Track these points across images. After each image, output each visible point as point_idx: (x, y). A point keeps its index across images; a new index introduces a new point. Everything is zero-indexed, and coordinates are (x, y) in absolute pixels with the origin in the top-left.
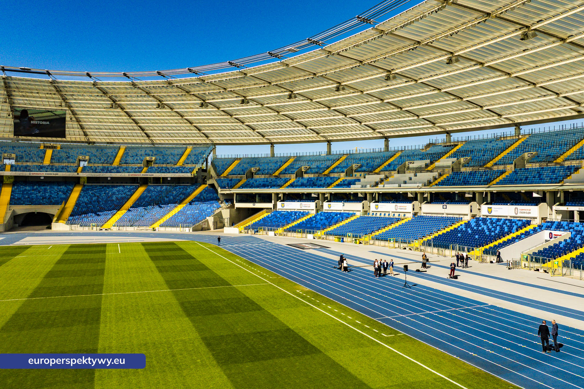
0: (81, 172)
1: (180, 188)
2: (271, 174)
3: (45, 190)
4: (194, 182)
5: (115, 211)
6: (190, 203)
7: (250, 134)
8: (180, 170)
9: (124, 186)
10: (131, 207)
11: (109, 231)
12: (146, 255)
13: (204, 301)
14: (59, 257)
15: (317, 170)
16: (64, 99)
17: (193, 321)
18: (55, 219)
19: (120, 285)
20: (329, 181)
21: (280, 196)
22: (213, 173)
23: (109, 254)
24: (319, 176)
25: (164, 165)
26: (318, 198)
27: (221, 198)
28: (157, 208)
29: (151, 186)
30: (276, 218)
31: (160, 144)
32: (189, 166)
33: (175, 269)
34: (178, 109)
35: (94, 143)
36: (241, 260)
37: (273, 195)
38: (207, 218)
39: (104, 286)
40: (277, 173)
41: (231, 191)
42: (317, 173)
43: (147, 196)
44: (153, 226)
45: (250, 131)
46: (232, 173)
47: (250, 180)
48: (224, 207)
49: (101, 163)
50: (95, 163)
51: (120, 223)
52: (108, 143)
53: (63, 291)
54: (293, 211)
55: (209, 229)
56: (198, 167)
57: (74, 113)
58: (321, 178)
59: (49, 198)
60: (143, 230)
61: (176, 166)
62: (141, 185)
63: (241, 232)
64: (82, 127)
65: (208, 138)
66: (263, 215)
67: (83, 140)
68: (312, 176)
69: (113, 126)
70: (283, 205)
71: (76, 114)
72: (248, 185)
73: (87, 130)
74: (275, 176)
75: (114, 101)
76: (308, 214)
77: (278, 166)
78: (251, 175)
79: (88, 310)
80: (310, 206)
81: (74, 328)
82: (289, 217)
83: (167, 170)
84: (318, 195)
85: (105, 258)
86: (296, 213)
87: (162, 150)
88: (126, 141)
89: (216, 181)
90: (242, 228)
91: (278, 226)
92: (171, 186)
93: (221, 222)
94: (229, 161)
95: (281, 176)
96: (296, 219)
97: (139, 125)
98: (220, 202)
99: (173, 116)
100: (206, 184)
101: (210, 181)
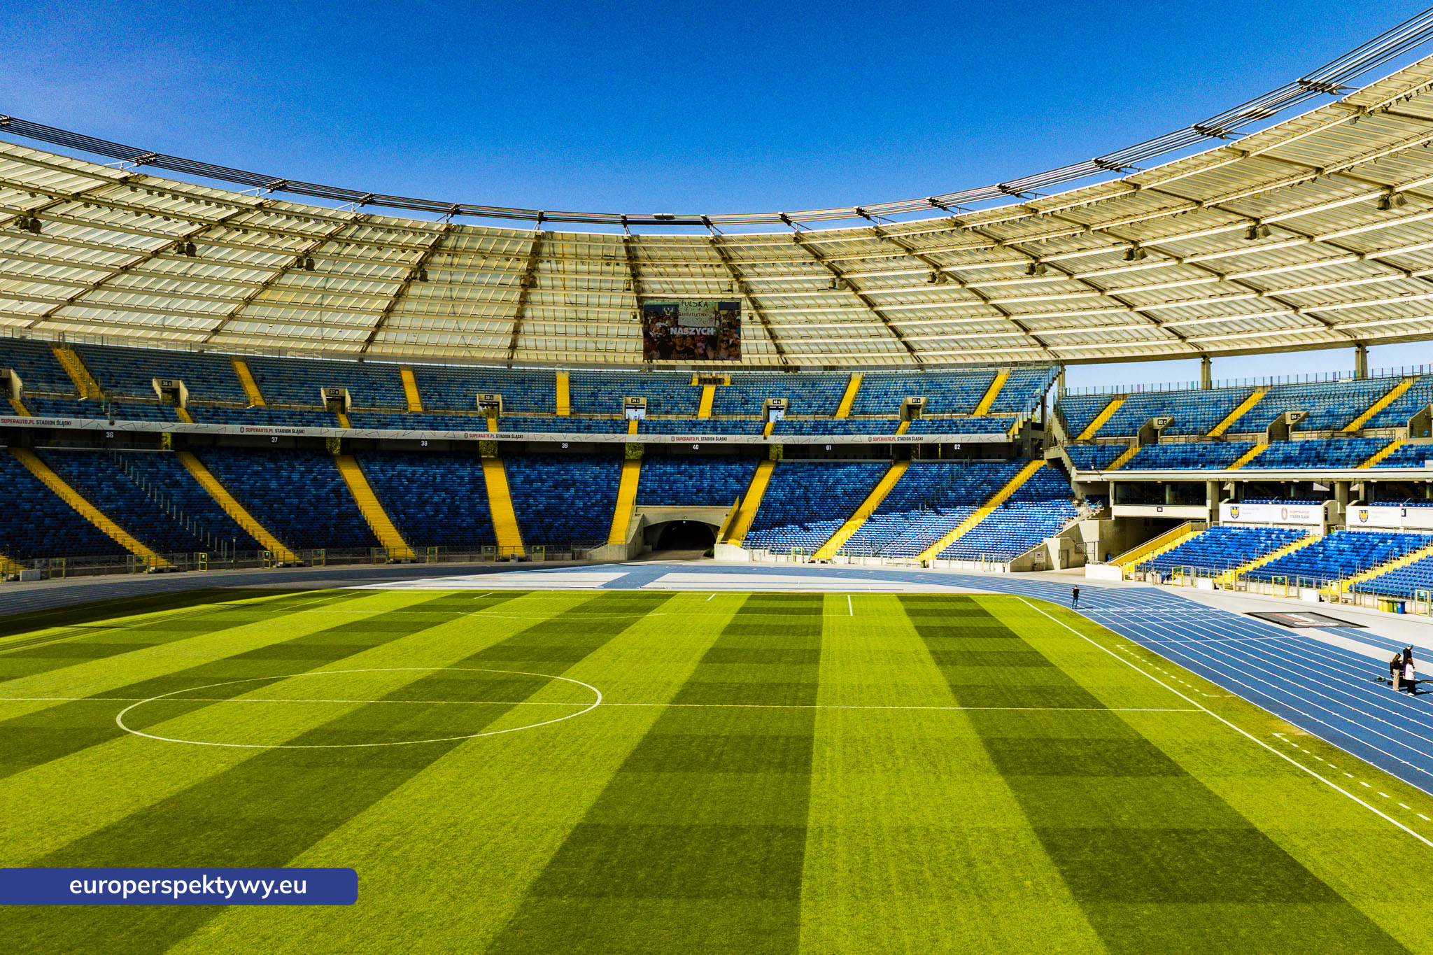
0: (772, 434)
1: (982, 470)
2: (1202, 434)
3: (702, 472)
4: (1015, 454)
5: (841, 521)
6: (1006, 505)
7: (1147, 334)
9: (859, 464)
10: (875, 512)
11: (829, 565)
12: (907, 622)
13: (1041, 740)
14: (728, 619)
15: (1326, 421)
16: (738, 276)
17: (1014, 786)
18: (720, 536)
19: (853, 688)
20: (1361, 448)
21: (1226, 488)
22: (1058, 432)
23: (830, 618)
24: (1333, 436)
25: (946, 416)
26: (1330, 495)
27: (1079, 493)
28: (931, 515)
30: (1219, 543)
31: (936, 366)
32: (1003, 416)
33: (972, 658)
34: (977, 282)
35: (797, 368)
36: (1128, 646)
37: (1209, 486)
38: (1046, 540)
39: (820, 689)
40: (1218, 431)
41: (1103, 477)
42: (1327, 428)
43: (908, 488)
44: (922, 557)
45: (1148, 326)
46: (1104, 432)
47: (1148, 447)
48: (1086, 514)
49: (812, 413)
50: (799, 413)
51: (852, 548)
52: (826, 368)
53: (738, 694)
54: (1263, 526)
55: (1049, 568)
56: (1022, 417)
57: (756, 305)
58: (1339, 441)
59: (709, 492)
60: (901, 564)
61: (972, 417)
62: (896, 463)
63: (1127, 578)
64: (773, 336)
65: (1045, 349)
66: (1183, 536)
67: (775, 363)
68: (1312, 436)
69: (835, 329)
70: (1235, 512)
71: (761, 307)
72: (1144, 460)
73: (782, 341)
74: (1214, 438)
75: (838, 274)
76: (1303, 535)
77: (1220, 412)
78: (1151, 436)
79: (788, 739)
80: (1309, 516)
81: (760, 776)
82: (1250, 542)
83: (953, 427)
84: (1332, 486)
85: (821, 626)
86: (1269, 532)
87: (941, 380)
88: (863, 363)
89: (1066, 450)
90: (1130, 567)
91: (1223, 565)
92: (961, 463)
93: (1079, 551)
94: (1100, 403)
95: (1230, 437)
96: (1271, 548)
97: (890, 325)
98: (1077, 502)
99: (966, 300)
100: (1044, 457)
101: (1052, 453)
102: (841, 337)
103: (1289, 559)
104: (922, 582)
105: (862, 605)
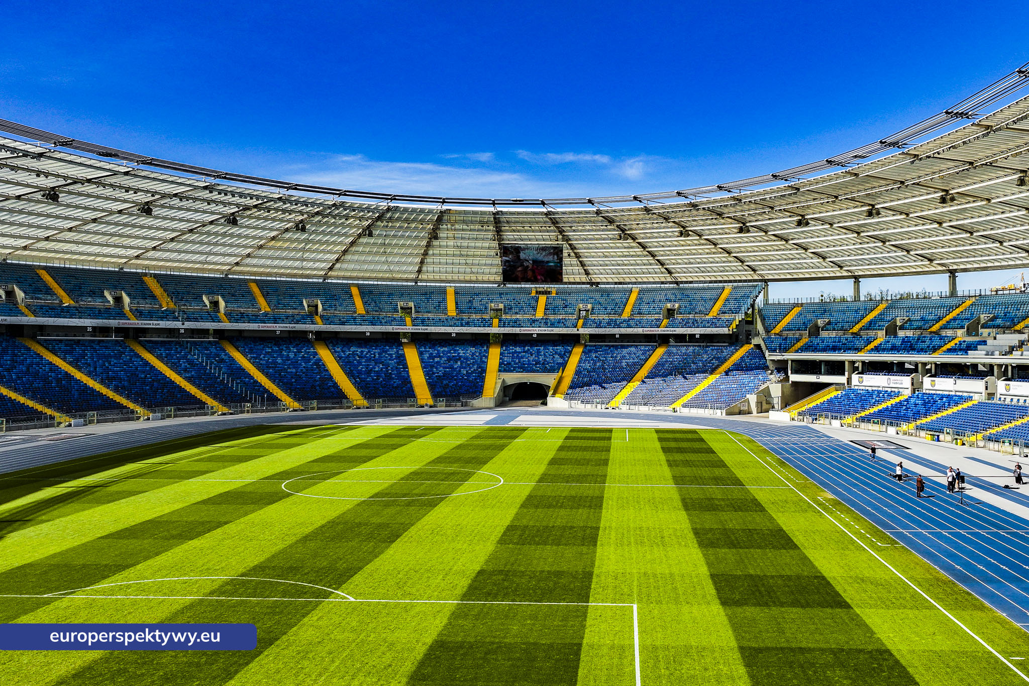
0: (582, 327)
1: (712, 350)
2: (846, 330)
3: (538, 352)
4: (734, 340)
5: (625, 383)
6: (727, 373)
7: (818, 265)
9: (637, 346)
10: (646, 378)
11: (617, 411)
12: (658, 445)
14: (560, 442)
15: (920, 324)
16: (561, 232)
18: (551, 393)
20: (937, 342)
21: (856, 365)
22: (760, 326)
23: (615, 443)
24: (922, 334)
25: (691, 316)
26: (916, 370)
27: (771, 366)
28: (680, 379)
29: (673, 346)
30: (849, 399)
31: (686, 282)
32: (727, 316)
34: (709, 235)
35: (598, 283)
36: (773, 458)
37: (847, 363)
38: (748, 396)
39: (608, 476)
40: (856, 329)
41: (784, 357)
42: (920, 328)
43: (667, 361)
44: (673, 406)
45: (818, 260)
46: (788, 328)
47: (813, 338)
48: (774, 379)
49: (607, 314)
50: (598, 314)
51: (630, 401)
52: (616, 283)
54: (876, 389)
55: (750, 413)
56: (739, 317)
57: (572, 247)
58: (925, 337)
59: (543, 364)
60: (661, 410)
61: (707, 317)
62: (660, 345)
63: (793, 419)
64: (583, 264)
65: (755, 273)
66: (831, 394)
67: (584, 280)
68: (909, 333)
69: (622, 261)
70: (861, 380)
71: (575, 248)
72: (810, 346)
73: (588, 268)
74: (852, 333)
75: (623, 231)
76: (898, 394)
77: (859, 316)
78: (815, 331)
80: (904, 382)
82: (867, 398)
83: (695, 324)
84: (917, 365)
85: (610, 447)
86: (879, 392)
87: (689, 292)
88: (640, 280)
89: (763, 340)
90: (794, 414)
91: (848, 413)
92: (700, 346)
93: (768, 403)
94: (785, 309)
95: (862, 333)
96: (878, 402)
97: (656, 258)
98: (770, 372)
99: (703, 245)
100: (751, 343)
101: (756, 341)
102: (626, 265)
103: (887, 409)
104: (671, 421)
105: (634, 435)
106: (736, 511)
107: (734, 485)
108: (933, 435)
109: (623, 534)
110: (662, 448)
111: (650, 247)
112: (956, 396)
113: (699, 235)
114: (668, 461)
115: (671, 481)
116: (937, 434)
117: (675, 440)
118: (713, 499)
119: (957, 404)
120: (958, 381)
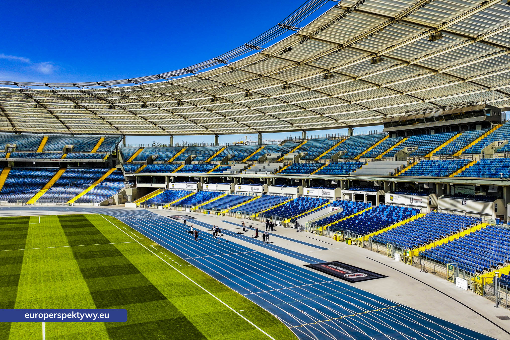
0: (9, 158)
1: (93, 171)
2: (166, 161)
4: (106, 166)
5: (38, 190)
6: (101, 183)
7: (152, 128)
8: (93, 157)
9: (46, 169)
10: (52, 187)
11: (33, 206)
15: (202, 158)
20: (209, 167)
21: (171, 178)
22: (120, 159)
23: (31, 225)
24: (202, 163)
25: (81, 153)
26: (199, 181)
27: (127, 180)
28: (74, 187)
29: (69, 169)
30: (167, 195)
31: (78, 134)
32: (102, 153)
34: (92, 109)
35: (21, 132)
37: (166, 178)
38: (113, 195)
40: (171, 161)
41: (134, 174)
42: (201, 160)
43: (65, 177)
44: (69, 202)
45: (152, 126)
46: (136, 160)
47: (149, 165)
48: (128, 186)
49: (27, 150)
50: (21, 150)
51: (42, 200)
52: (33, 133)
54: (180, 190)
55: (114, 204)
56: (109, 153)
57: (3, 110)
58: (204, 165)
60: (61, 205)
61: (90, 153)
62: (61, 168)
63: (138, 207)
64: (10, 121)
65: (118, 130)
66: (157, 193)
67: (11, 130)
68: (197, 163)
69: (37, 120)
70: (173, 185)
72: (147, 169)
73: (14, 123)
74: (169, 163)
76: (191, 192)
77: (172, 154)
78: (150, 161)
80: (194, 186)
82: (176, 194)
83: (83, 156)
84: (200, 178)
85: (28, 227)
86: (182, 191)
87: (80, 139)
88: (49, 131)
89: (122, 166)
90: (139, 204)
91: (166, 202)
92: (86, 169)
93: (125, 199)
94: (134, 150)
95: (174, 162)
96: (182, 196)
97: (60, 119)
98: (126, 182)
99: (88, 114)
100: (115, 168)
101: (118, 166)
102: (40, 122)
103: (185, 200)
104: (68, 211)
105: (44, 219)
106: (106, 257)
107: (105, 243)
108: (207, 211)
109: (36, 277)
110: (62, 226)
111: (56, 113)
112: (217, 192)
113: (86, 108)
114: (65, 233)
115: (67, 244)
116: (209, 210)
117: (71, 221)
118: (92, 251)
119: (218, 196)
120: (219, 185)
